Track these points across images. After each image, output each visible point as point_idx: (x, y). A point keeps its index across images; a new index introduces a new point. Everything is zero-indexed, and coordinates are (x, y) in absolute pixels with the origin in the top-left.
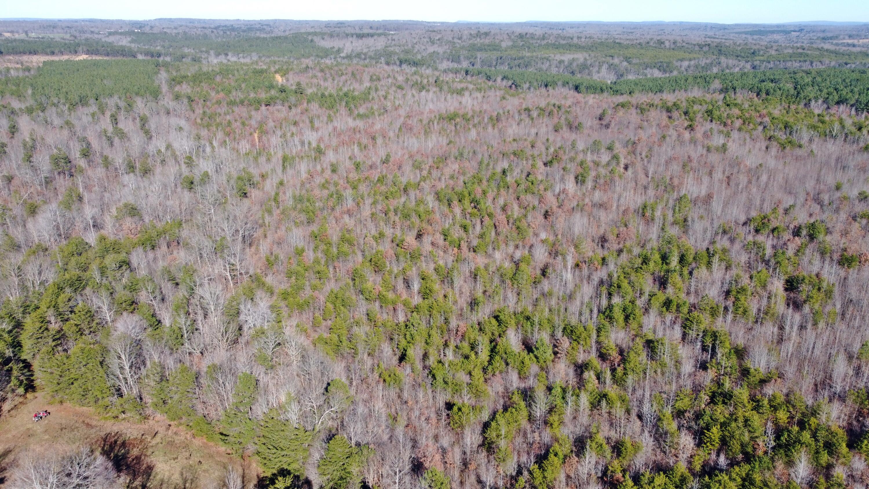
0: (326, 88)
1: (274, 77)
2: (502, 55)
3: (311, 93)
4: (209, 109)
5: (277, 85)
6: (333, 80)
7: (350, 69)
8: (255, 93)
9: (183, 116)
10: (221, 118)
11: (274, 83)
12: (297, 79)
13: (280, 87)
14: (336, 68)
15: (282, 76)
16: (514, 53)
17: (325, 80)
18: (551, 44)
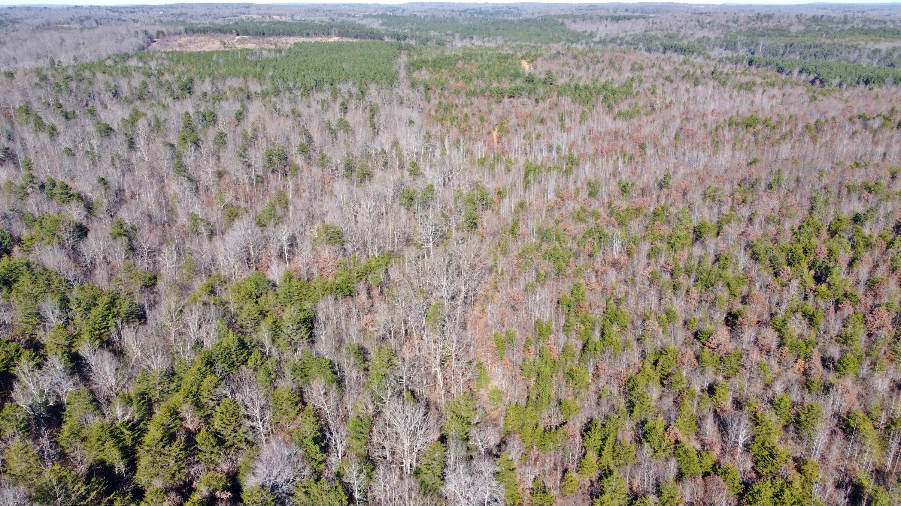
0: (580, 78)
1: (520, 64)
2: (793, 41)
3: (563, 85)
4: (446, 99)
5: (524, 73)
6: (588, 68)
7: (607, 57)
8: (499, 82)
9: (416, 107)
10: (458, 110)
11: (521, 71)
12: (546, 67)
13: (527, 75)
14: (591, 55)
15: (529, 63)
16: (807, 39)
17: (578, 68)
18: (858, 29)
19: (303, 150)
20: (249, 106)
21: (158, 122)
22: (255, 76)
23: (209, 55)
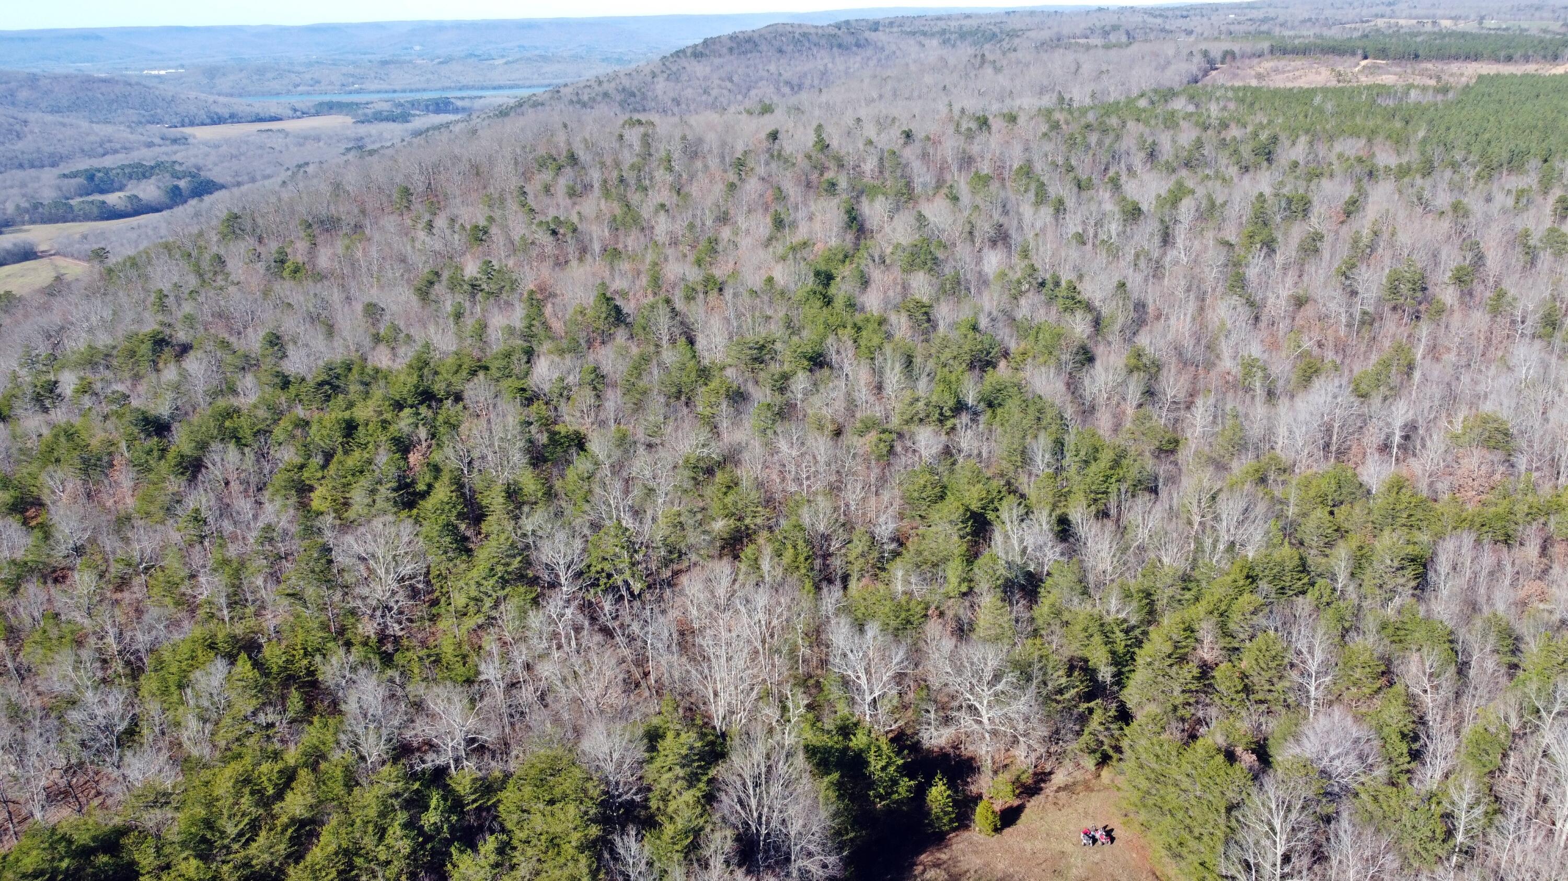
19: (1460, 279)
20: (1369, 189)
21: (1213, 205)
22: (1389, 137)
23: (1306, 95)
